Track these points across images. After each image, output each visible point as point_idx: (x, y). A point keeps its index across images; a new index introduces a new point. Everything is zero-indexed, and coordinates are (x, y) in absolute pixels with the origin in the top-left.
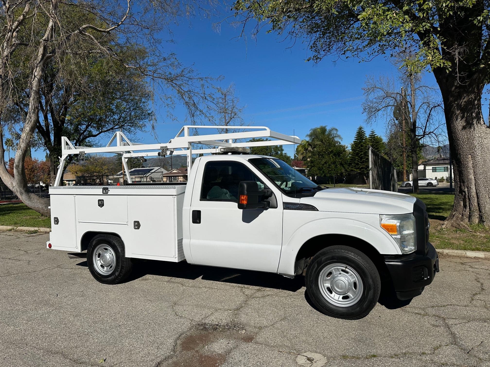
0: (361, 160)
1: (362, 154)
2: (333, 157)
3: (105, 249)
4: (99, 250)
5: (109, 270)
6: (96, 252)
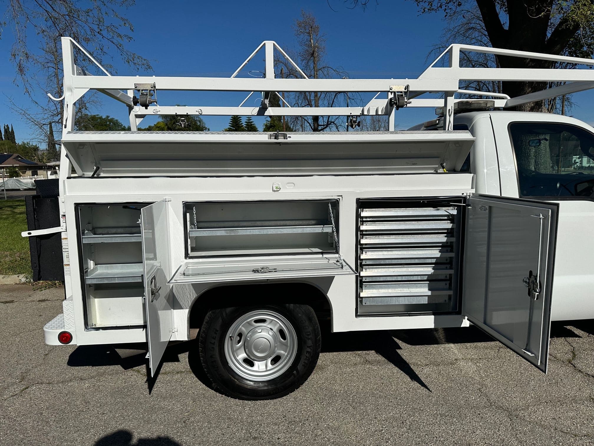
3: (257, 321)
4: (240, 327)
5: (270, 366)
6: (232, 332)
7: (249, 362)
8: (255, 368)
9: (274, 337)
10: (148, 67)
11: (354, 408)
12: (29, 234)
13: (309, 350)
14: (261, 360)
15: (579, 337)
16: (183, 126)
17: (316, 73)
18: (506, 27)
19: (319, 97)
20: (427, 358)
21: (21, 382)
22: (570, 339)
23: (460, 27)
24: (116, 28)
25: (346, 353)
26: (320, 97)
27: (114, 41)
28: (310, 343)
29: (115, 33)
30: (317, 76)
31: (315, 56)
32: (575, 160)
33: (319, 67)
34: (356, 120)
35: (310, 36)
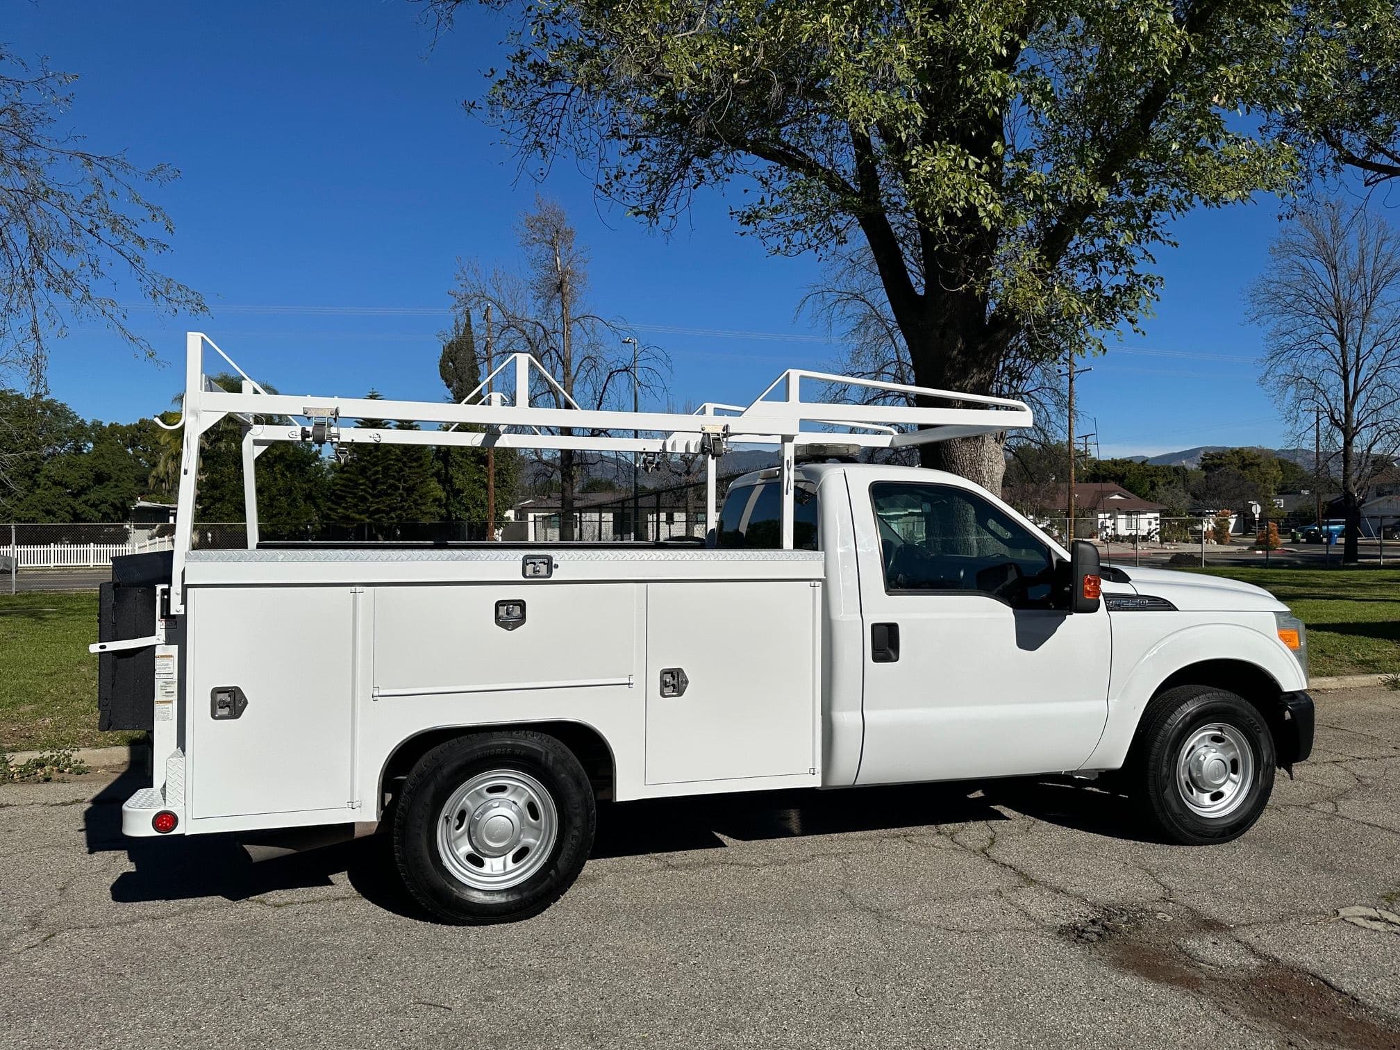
0: (374, 488)
1: (377, 472)
2: (283, 475)
3: (492, 790)
4: (464, 799)
5: (511, 865)
6: (449, 809)
7: (476, 860)
8: (486, 870)
9: (520, 815)
10: (199, 307)
11: (647, 924)
12: (102, 647)
13: (576, 833)
14: (496, 854)
15: (1008, 819)
16: (342, 461)
17: (566, 326)
18: (921, 291)
19: (573, 377)
20: (767, 856)
21: (34, 928)
22: (993, 823)
23: (863, 253)
24: (133, 226)
25: (634, 857)
26: (576, 376)
27: (124, 249)
28: (578, 822)
29: (132, 236)
30: (569, 333)
31: (564, 291)
32: (1102, 523)
33: (573, 315)
34: (654, 460)
35: (555, 249)
